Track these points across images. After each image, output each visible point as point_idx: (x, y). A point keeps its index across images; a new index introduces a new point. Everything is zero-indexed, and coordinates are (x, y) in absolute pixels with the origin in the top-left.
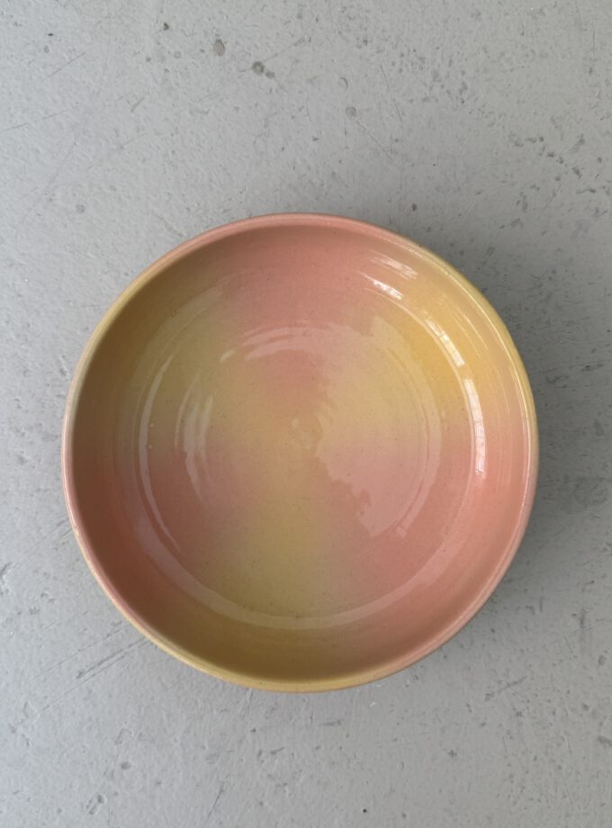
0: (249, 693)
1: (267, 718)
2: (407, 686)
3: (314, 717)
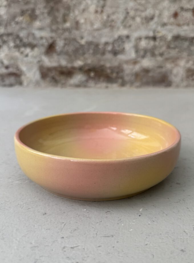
0: (64, 224)
1: (71, 233)
2: (149, 224)
3: (98, 234)
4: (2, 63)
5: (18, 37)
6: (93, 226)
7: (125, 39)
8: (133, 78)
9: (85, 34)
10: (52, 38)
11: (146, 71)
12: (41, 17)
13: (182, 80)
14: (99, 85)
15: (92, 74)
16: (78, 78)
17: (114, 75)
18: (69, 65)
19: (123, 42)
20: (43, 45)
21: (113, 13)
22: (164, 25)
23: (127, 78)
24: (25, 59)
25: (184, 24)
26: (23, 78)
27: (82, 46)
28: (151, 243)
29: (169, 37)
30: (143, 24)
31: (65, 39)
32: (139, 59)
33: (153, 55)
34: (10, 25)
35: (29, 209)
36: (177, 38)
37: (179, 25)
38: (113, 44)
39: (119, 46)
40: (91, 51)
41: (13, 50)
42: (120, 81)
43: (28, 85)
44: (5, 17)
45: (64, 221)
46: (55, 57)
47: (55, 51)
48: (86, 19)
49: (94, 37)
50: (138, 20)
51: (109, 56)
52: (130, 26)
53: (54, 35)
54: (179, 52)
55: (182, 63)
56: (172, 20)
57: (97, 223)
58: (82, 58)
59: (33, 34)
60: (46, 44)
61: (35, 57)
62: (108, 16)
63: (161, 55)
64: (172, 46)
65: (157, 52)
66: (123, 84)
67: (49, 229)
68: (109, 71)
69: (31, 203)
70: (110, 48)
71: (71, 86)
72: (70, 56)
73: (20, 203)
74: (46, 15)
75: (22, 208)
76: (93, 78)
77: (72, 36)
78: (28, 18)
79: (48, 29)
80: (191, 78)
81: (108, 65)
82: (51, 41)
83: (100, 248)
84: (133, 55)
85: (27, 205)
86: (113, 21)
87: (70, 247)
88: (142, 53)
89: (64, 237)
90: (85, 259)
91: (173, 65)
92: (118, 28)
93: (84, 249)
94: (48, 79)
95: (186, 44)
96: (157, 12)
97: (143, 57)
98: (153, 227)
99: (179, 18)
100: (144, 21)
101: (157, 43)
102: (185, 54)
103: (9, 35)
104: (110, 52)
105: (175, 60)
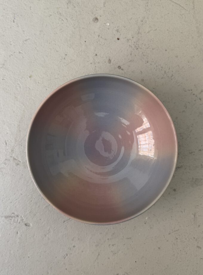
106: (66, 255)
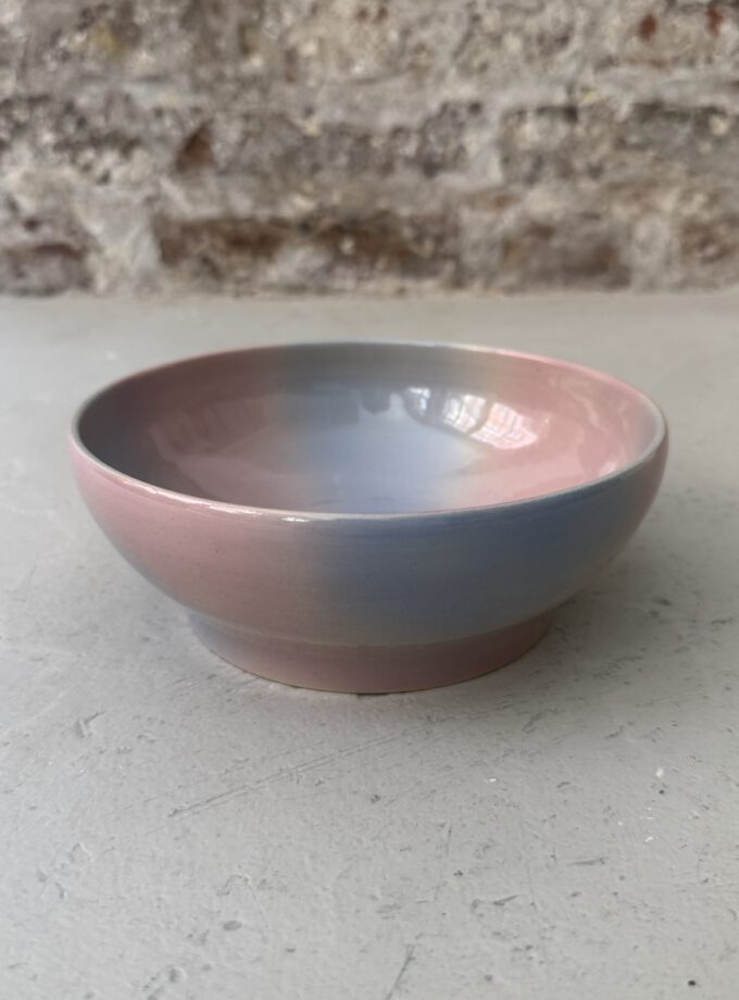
4: (13, 206)
5: (70, 108)
6: (535, 832)
7: (463, 114)
8: (495, 258)
9: (321, 98)
10: (196, 110)
11: (542, 231)
12: (157, 34)
13: (668, 262)
14: (371, 286)
15: (348, 246)
16: (298, 259)
17: (428, 246)
18: (264, 214)
19: (461, 126)
20: (163, 139)
21: (424, 21)
22: (606, 63)
23: (471, 259)
24: (99, 190)
25: (676, 61)
26: (92, 260)
27: (308, 140)
28: (716, 875)
29: (624, 109)
30: (529, 59)
31: (247, 117)
32: (516, 188)
33: (566, 173)
34: (40, 63)
35: (320, 783)
36: (650, 110)
37: (658, 64)
38: (422, 132)
39: (444, 141)
40: (343, 160)
41: (52, 156)
42: (448, 268)
43: (112, 288)
44: (18, 34)
45: (442, 821)
46: (211, 181)
47: (211, 161)
48: (321, 42)
49: (353, 108)
50: (513, 44)
51: (406, 177)
52: (484, 67)
53: (202, 100)
54: (658, 160)
55: (668, 202)
56: (635, 44)
57: (545, 821)
58: (308, 186)
59: (127, 99)
60: (177, 136)
61: (137, 185)
62: (405, 33)
63: (595, 172)
64: (634, 139)
65: (579, 164)
66: (458, 282)
67: (410, 849)
68: (407, 233)
69: (319, 762)
70: (410, 148)
71: (269, 287)
72: (265, 177)
73: (284, 767)
74: (174, 26)
75: (298, 782)
76: (351, 260)
77: (274, 106)
78: (107, 39)
79: (184, 80)
80: (699, 255)
81: (405, 211)
82: (192, 125)
83: (578, 900)
84: (495, 174)
85: (309, 772)
86: (421, 48)
87: (492, 900)
88: (526, 166)
89: (462, 871)
90: (547, 935)
91: (635, 209)
92: (441, 76)
93: (533, 904)
94: (186, 265)
95: (684, 131)
96: (582, 18)
97: (531, 180)
98: (708, 827)
99: (660, 36)
100: (535, 50)
101: (580, 130)
102: (678, 169)
103: (34, 101)
104: (409, 162)
105: (641, 191)
106: (165, 978)
